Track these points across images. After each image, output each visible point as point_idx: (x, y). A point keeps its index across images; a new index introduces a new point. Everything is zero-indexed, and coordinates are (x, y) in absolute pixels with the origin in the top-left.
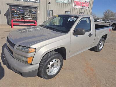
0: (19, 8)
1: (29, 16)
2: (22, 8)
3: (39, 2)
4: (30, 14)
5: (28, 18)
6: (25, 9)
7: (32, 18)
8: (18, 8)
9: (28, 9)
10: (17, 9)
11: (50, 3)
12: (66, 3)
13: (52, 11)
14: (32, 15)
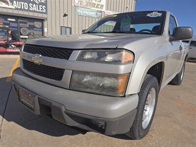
0: (9, 19)
1: (28, 35)
2: (14, 20)
3: (46, 13)
4: (31, 31)
5: (26, 39)
6: (21, 22)
8: (7, 21)
9: (26, 23)
10: (5, 22)
11: (65, 15)
12: (92, 16)
13: (71, 28)
14: (34, 33)
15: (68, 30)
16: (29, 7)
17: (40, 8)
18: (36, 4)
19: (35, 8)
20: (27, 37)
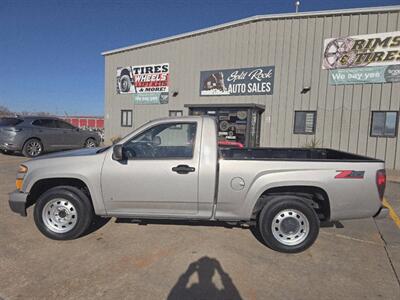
0: (209, 112)
1: (228, 131)
2: (213, 112)
3: (271, 93)
4: (232, 125)
5: (225, 136)
6: (221, 114)
7: (234, 137)
9: (227, 115)
11: (305, 91)
13: (315, 112)
14: (235, 128)
15: (310, 116)
16: (247, 88)
17: (263, 87)
18: (257, 82)
19: (255, 88)
20: (226, 133)
